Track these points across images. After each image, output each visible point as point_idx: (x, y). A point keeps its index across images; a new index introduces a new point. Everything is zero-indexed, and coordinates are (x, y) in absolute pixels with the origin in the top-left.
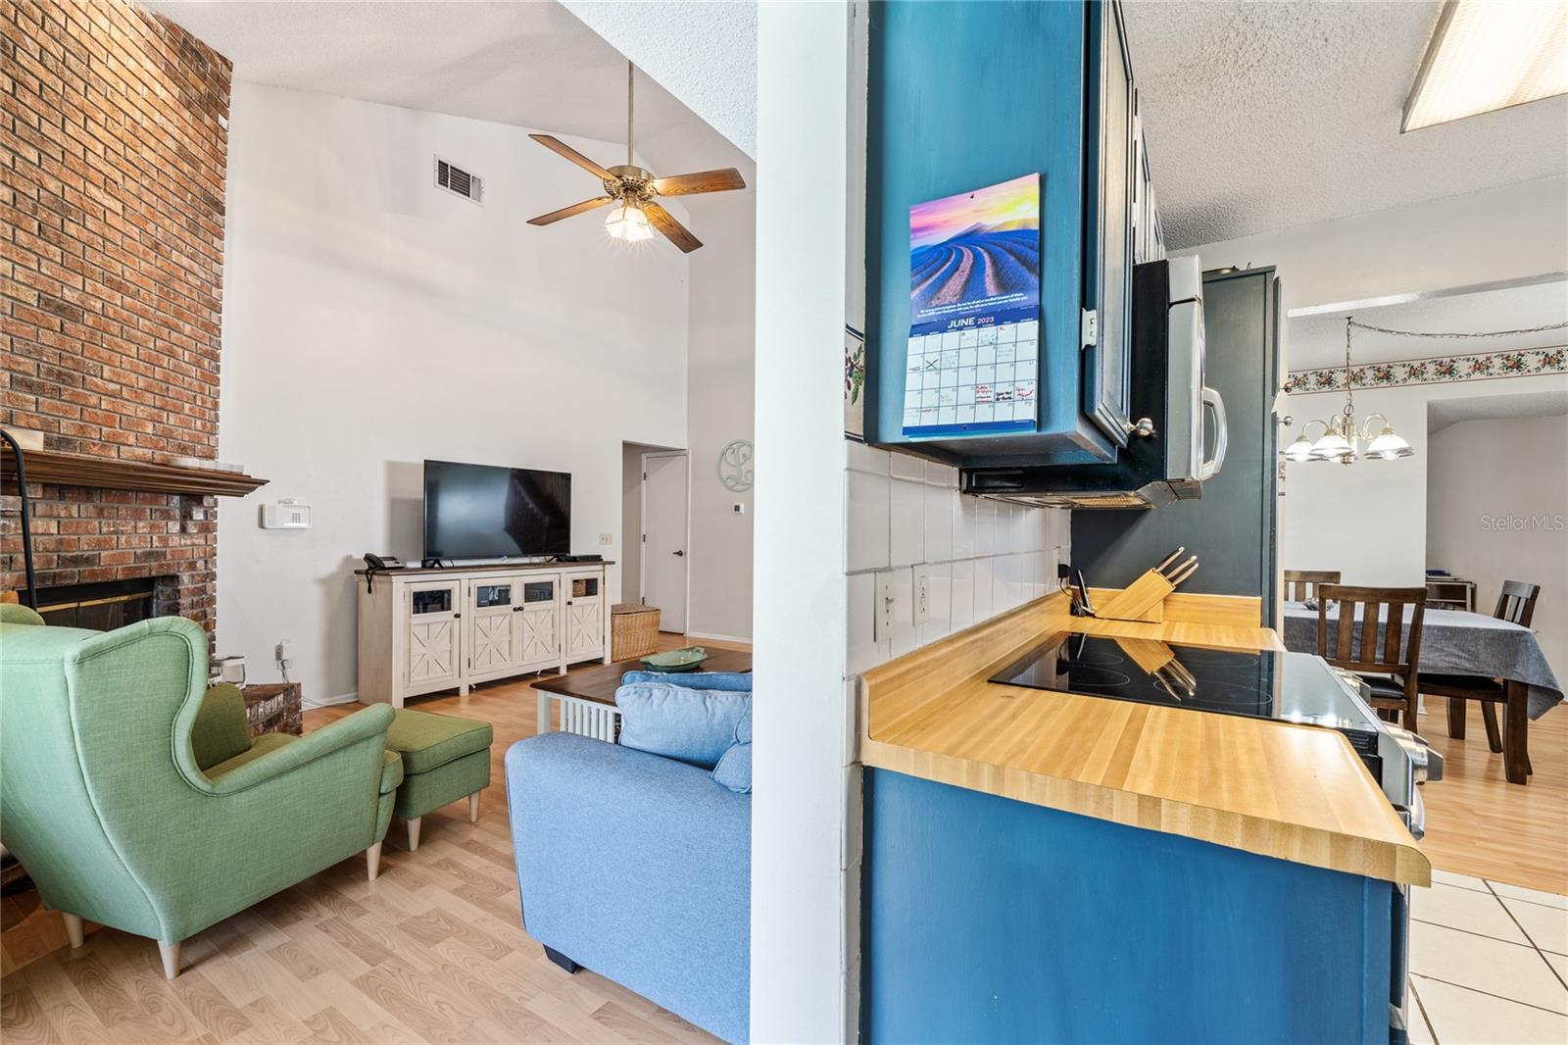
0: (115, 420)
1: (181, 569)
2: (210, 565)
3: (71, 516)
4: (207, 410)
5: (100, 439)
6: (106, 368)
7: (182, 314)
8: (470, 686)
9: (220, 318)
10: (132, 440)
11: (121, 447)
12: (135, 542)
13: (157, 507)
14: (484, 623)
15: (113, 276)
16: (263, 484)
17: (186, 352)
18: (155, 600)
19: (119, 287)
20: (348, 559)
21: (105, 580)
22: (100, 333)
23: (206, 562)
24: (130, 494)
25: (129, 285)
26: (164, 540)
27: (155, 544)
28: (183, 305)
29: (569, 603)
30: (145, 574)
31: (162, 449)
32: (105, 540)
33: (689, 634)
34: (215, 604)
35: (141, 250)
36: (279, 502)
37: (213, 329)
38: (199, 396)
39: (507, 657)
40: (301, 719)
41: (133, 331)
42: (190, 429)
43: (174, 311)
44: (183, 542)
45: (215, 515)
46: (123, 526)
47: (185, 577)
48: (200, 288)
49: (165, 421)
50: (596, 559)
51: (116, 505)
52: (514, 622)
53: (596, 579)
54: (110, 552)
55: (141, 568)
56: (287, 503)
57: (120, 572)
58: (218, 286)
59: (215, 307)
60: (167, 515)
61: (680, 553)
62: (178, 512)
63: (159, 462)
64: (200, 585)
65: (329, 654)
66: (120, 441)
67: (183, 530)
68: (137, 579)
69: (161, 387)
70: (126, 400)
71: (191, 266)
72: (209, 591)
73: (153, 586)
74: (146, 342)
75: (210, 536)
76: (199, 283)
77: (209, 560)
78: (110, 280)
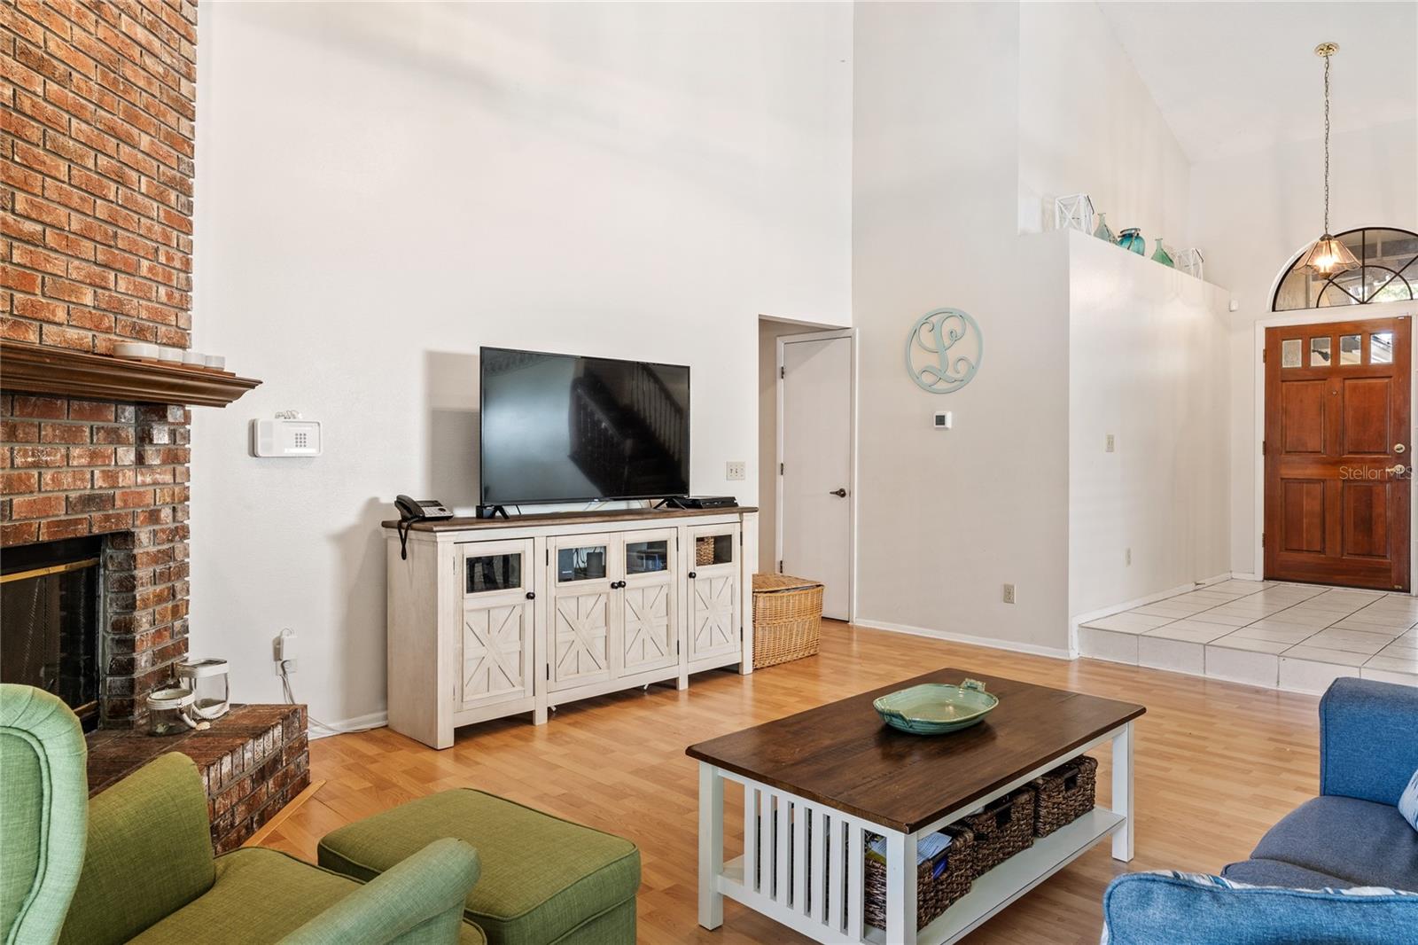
0: (34, 281)
1: (138, 523)
2: (179, 514)
4: (174, 272)
5: (11, 313)
6: (20, 196)
7: (137, 117)
8: (549, 709)
9: (193, 128)
10: (61, 315)
11: (45, 326)
12: (67, 480)
13: (101, 424)
14: (569, 607)
15: (29, 46)
16: (253, 387)
17: (143, 178)
18: (102, 571)
19: (39, 66)
20: (373, 503)
21: (21, 543)
22: (10, 139)
23: (174, 509)
24: (59, 402)
25: (55, 63)
26: (111, 477)
27: (99, 482)
28: (138, 103)
29: (692, 575)
30: (82, 530)
31: (108, 331)
32: (19, 477)
33: (858, 621)
34: (188, 575)
35: (73, 8)
36: (278, 416)
37: (183, 144)
38: (162, 249)
39: (602, 663)
40: (308, 762)
41: (61, 139)
42: (149, 300)
43: (125, 111)
44: (140, 479)
45: (187, 437)
46: (48, 455)
47: (143, 535)
48: (163, 80)
49: (112, 285)
50: (727, 504)
51: (36, 421)
52: (612, 605)
53: (730, 537)
54: (27, 498)
55: (77, 522)
56: (288, 417)
57: (43, 530)
58: (190, 78)
59: (185, 110)
60: (115, 437)
61: (841, 493)
62: (131, 431)
63: (103, 351)
64: (166, 546)
65: (348, 652)
66: (42, 315)
67: (140, 460)
68: (72, 539)
69: (106, 233)
70: (51, 249)
71: (150, 43)
72: (179, 557)
73: (99, 549)
74: (81, 157)
75: (179, 469)
76: (161, 70)
77: (179, 507)
78: (25, 53)
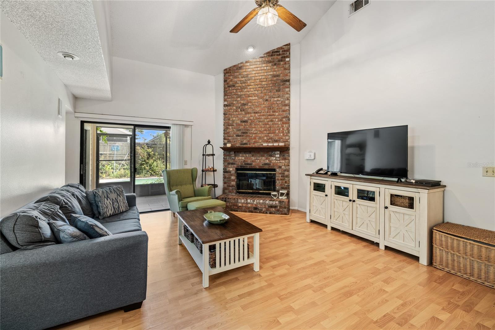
1: (276, 168)
3: (246, 156)
4: (284, 131)
6: (254, 129)
8: (332, 227)
10: (260, 141)
12: (262, 161)
13: (268, 154)
14: (338, 202)
22: (252, 123)
23: (285, 167)
24: (261, 152)
27: (268, 162)
28: (275, 109)
29: (386, 208)
38: (281, 128)
42: (278, 136)
44: (276, 162)
46: (259, 158)
47: (278, 170)
48: (281, 103)
51: (257, 154)
52: (350, 206)
53: (413, 198)
54: (255, 163)
60: (271, 156)
64: (283, 172)
66: (257, 142)
67: (276, 159)
75: (288, 161)
